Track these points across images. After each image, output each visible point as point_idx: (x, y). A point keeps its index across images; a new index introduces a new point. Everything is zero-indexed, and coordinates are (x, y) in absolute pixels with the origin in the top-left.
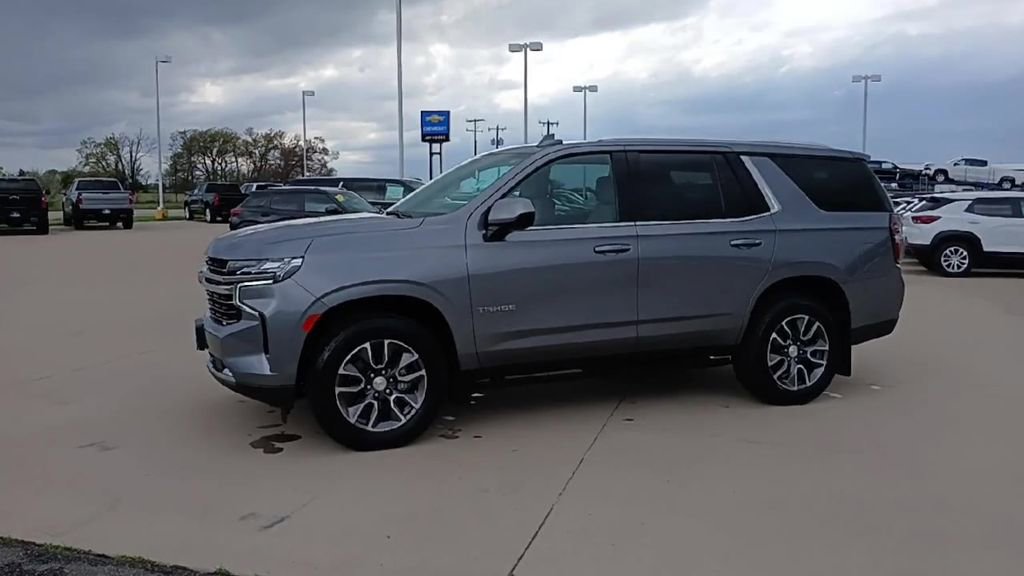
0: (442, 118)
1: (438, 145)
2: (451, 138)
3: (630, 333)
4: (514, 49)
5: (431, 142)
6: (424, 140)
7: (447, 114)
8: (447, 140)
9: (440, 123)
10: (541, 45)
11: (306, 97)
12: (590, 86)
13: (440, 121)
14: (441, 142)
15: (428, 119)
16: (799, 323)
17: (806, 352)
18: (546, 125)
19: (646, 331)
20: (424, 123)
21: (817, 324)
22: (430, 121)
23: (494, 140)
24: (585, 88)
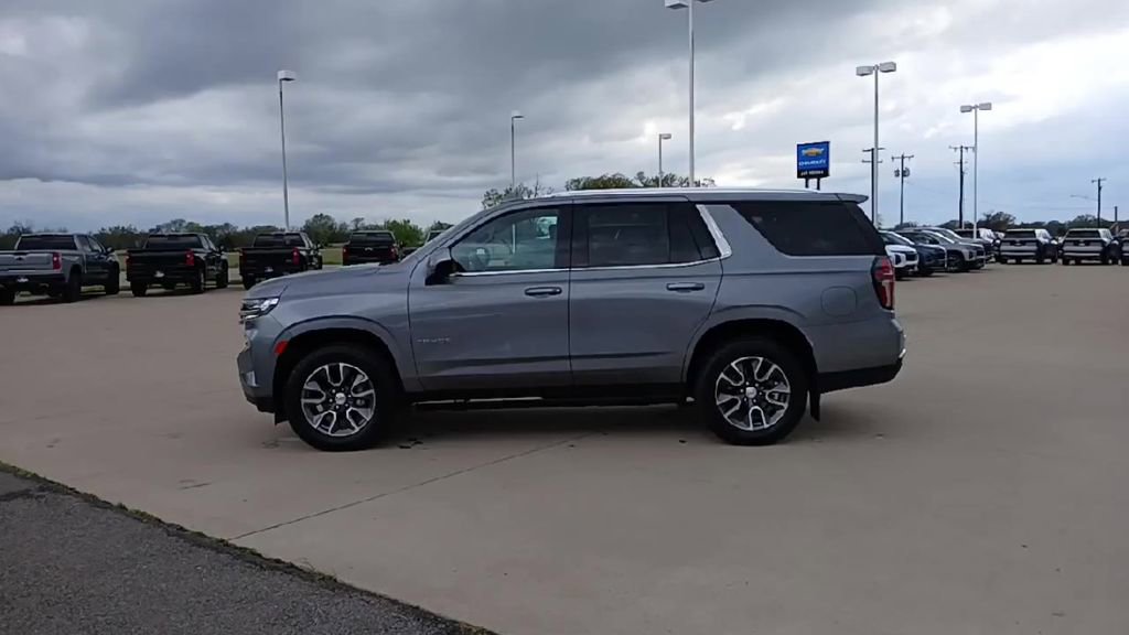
0: (820, 151)
1: (815, 180)
2: (831, 171)
3: (564, 366)
4: (862, 73)
5: (808, 177)
6: (799, 176)
7: (826, 144)
8: (826, 174)
9: (817, 157)
10: (895, 65)
11: (663, 141)
12: (982, 105)
13: (817, 154)
14: (819, 177)
15: (804, 152)
16: (753, 364)
17: (764, 394)
18: (959, 151)
19: (578, 365)
20: (800, 158)
21: (775, 366)
22: (807, 155)
23: (898, 171)
24: (975, 107)
